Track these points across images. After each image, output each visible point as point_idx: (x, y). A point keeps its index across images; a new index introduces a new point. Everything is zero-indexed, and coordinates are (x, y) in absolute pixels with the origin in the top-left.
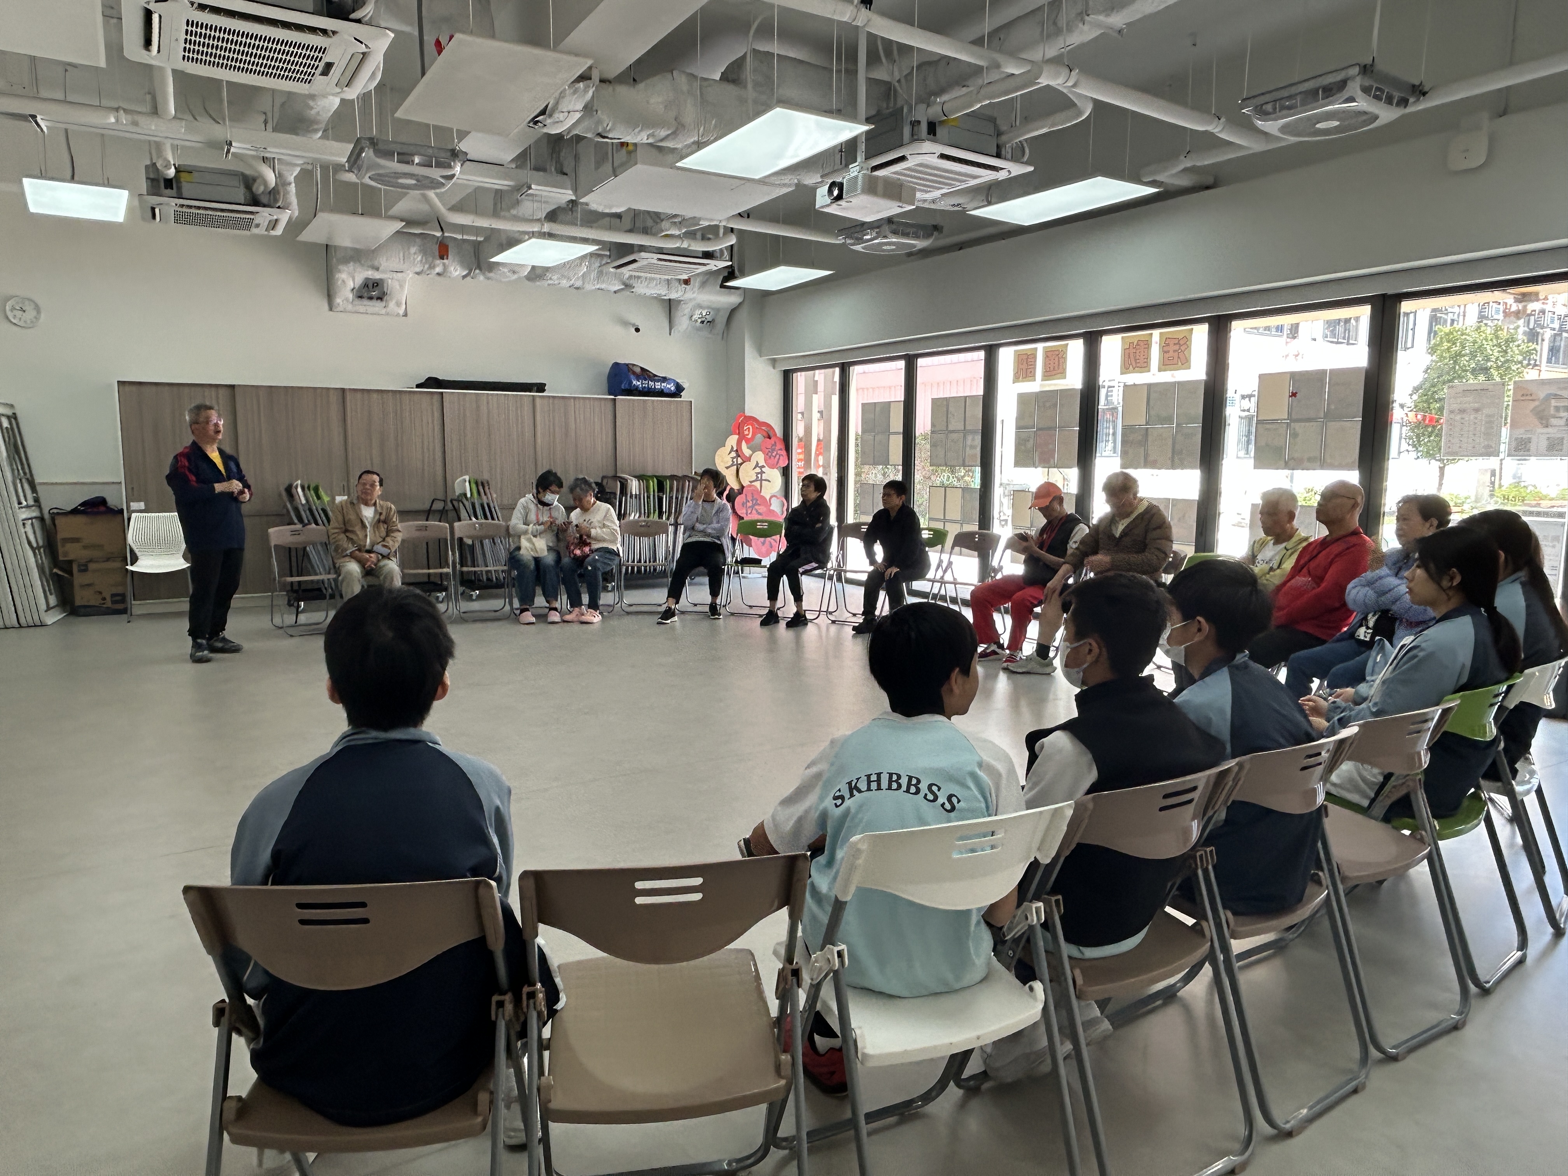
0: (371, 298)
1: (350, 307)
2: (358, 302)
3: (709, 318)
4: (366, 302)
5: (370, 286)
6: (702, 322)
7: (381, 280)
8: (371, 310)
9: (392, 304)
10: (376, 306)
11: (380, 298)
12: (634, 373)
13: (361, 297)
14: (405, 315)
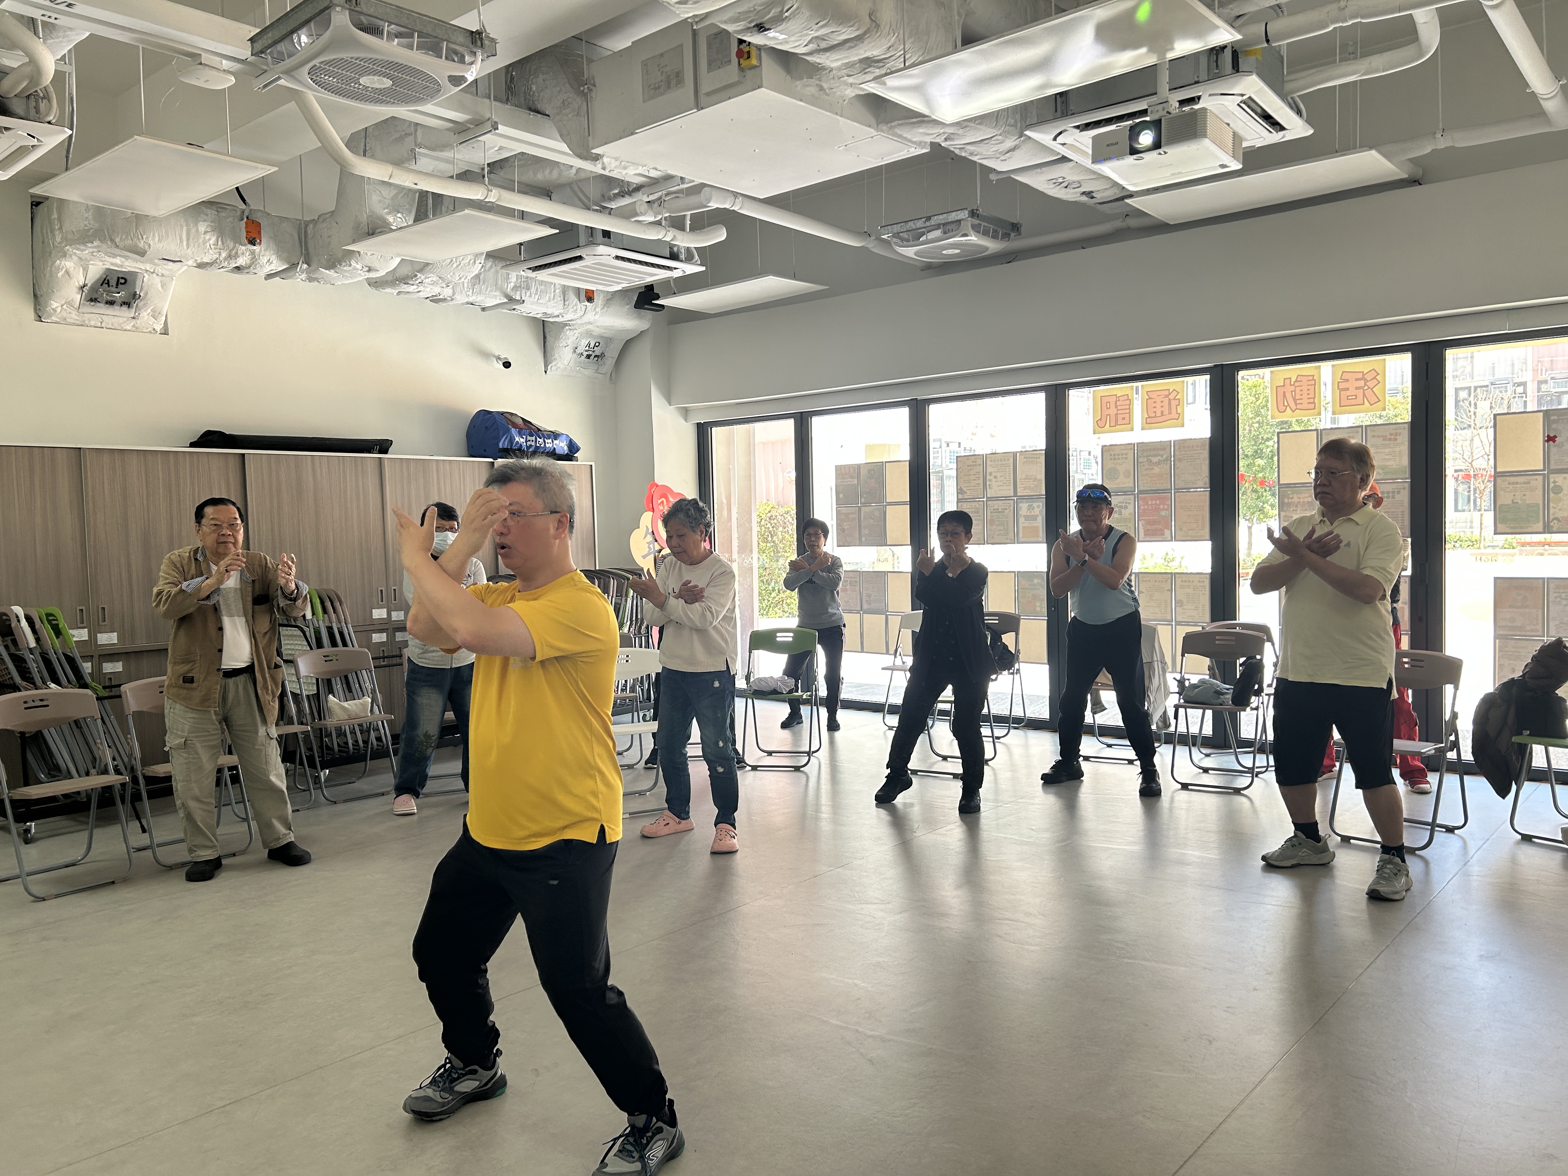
0: (111, 303)
1: (74, 316)
2: (89, 308)
3: (598, 351)
4: (102, 308)
5: (113, 282)
6: (588, 357)
7: (134, 274)
8: (108, 321)
9: (145, 315)
10: (118, 316)
11: (127, 304)
12: (515, 425)
13: (93, 300)
14: (165, 332)
